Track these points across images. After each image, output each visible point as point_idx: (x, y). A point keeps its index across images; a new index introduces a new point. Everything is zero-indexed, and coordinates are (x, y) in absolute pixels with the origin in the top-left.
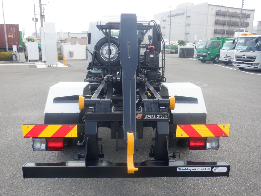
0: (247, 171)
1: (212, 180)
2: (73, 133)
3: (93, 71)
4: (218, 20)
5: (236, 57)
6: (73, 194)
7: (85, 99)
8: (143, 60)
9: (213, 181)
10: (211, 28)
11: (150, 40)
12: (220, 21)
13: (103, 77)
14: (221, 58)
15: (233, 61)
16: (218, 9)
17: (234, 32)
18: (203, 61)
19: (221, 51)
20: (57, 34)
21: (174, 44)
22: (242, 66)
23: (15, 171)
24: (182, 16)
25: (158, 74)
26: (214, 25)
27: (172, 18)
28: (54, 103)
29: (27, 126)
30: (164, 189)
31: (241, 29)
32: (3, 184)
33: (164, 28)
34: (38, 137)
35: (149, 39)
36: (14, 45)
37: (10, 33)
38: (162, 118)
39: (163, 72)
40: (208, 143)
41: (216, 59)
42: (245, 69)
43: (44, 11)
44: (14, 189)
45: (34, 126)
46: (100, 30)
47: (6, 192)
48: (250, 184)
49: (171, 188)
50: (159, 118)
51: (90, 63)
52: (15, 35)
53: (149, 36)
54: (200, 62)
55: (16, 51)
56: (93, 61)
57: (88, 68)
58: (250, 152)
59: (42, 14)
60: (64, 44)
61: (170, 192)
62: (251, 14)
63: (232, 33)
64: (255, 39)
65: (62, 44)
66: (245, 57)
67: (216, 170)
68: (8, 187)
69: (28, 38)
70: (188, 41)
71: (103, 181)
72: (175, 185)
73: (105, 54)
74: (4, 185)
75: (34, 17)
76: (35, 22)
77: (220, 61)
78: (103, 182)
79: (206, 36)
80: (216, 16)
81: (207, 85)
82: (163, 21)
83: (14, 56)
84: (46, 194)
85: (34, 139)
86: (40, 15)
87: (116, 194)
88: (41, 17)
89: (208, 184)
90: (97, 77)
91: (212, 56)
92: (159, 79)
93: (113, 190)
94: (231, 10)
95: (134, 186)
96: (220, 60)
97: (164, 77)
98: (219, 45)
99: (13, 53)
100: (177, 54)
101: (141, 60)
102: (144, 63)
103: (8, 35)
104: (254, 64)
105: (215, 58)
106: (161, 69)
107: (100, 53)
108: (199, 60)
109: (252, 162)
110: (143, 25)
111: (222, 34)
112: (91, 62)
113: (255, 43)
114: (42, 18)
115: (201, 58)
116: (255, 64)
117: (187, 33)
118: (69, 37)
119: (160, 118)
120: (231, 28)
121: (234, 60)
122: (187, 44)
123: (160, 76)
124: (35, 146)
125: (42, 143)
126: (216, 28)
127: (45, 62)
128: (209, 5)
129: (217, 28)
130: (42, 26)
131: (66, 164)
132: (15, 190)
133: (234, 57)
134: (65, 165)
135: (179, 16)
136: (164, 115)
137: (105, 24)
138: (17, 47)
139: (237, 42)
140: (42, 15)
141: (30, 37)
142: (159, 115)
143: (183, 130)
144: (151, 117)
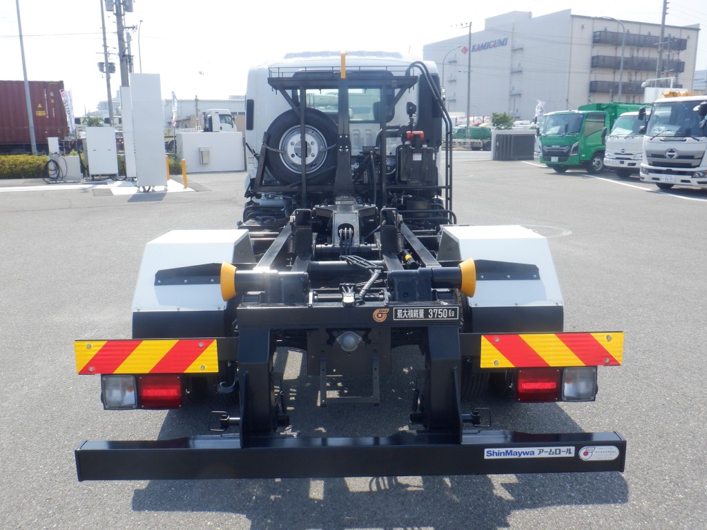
0: (678, 461)
1: (581, 484)
2: (207, 361)
3: (261, 202)
4: (598, 57)
5: (648, 156)
6: (209, 523)
7: (236, 270)
8: (395, 170)
9: (585, 487)
10: (581, 78)
11: (411, 116)
12: (604, 60)
13: (287, 216)
14: (609, 160)
15: (642, 168)
16: (600, 27)
17: (644, 88)
18: (560, 169)
19: (608, 139)
20: (164, 103)
21: (480, 126)
22: (664, 179)
23: (58, 467)
24: (501, 47)
25: (436, 206)
26: (588, 71)
27: (473, 54)
28: (156, 284)
29: (87, 343)
30: (451, 510)
31: (663, 79)
32: (24, 501)
33: (453, 81)
34: (117, 372)
35: (408, 113)
36: (52, 136)
37: (40, 106)
38: (443, 317)
39: (449, 199)
40: (568, 383)
41: (594, 163)
42: (674, 187)
43: (129, 45)
44: (54, 513)
45: (103, 343)
46: (278, 91)
47: (32, 520)
48: (685, 493)
49: (470, 506)
50: (434, 317)
51: (252, 181)
52: (55, 110)
53: (409, 104)
54: (553, 171)
55: (56, 153)
56: (262, 173)
57: (247, 192)
58: (685, 410)
59: (124, 52)
60: (185, 131)
61: (467, 518)
62: (689, 37)
63: (640, 91)
64: (699, 106)
65: (180, 131)
66: (673, 156)
67: (590, 454)
68: (38, 508)
69: (88, 117)
70: (518, 115)
71: (288, 490)
72: (483, 498)
73: (293, 156)
74: (30, 502)
75: (103, 61)
76: (105, 75)
77: (606, 167)
78: (290, 492)
79: (567, 100)
80: (593, 47)
81: (570, 233)
82: (450, 62)
83: (51, 166)
84: (139, 525)
85: (104, 379)
86: (119, 55)
87: (324, 524)
88: (122, 61)
89: (570, 496)
90: (272, 217)
91: (583, 155)
92: (439, 217)
93: (315, 512)
94: (634, 30)
95: (372, 503)
96: (606, 164)
97: (452, 214)
98: (603, 124)
99: (48, 158)
100: (490, 150)
101: (389, 168)
102: (397, 176)
103: (35, 109)
104: (699, 174)
105: (592, 160)
106: (444, 191)
107: (279, 153)
108: (550, 166)
109: (690, 435)
110: (391, 74)
111: (611, 94)
112: (254, 176)
113: (699, 117)
114: (125, 62)
115: (554, 159)
116: (701, 174)
117: (514, 92)
118: (197, 113)
119: (437, 317)
120: (636, 78)
121: (644, 164)
122: (517, 122)
123: (441, 210)
124: (107, 395)
125: (125, 388)
126: (593, 79)
127: (132, 180)
128: (573, 16)
129: (597, 79)
130: (125, 83)
131: (191, 442)
132: (58, 516)
133: (644, 155)
134: (187, 445)
135: (494, 49)
136: (448, 309)
137: (291, 75)
138: (59, 141)
139: (650, 115)
140: (124, 56)
141: (93, 114)
142: (433, 309)
143: (499, 350)
144: (412, 316)
